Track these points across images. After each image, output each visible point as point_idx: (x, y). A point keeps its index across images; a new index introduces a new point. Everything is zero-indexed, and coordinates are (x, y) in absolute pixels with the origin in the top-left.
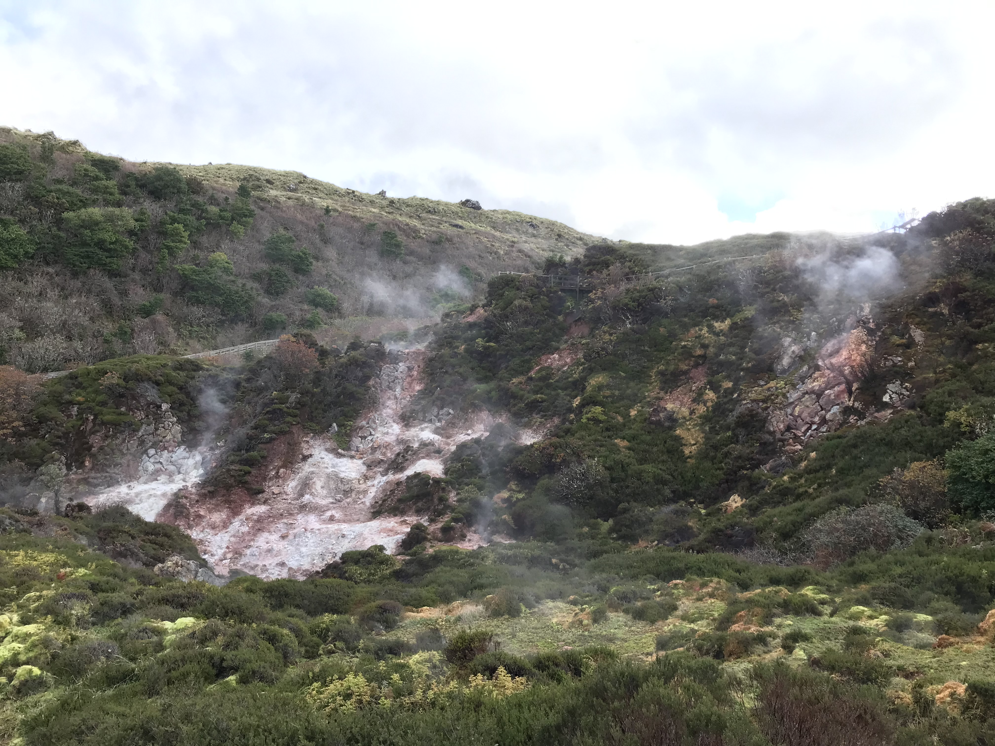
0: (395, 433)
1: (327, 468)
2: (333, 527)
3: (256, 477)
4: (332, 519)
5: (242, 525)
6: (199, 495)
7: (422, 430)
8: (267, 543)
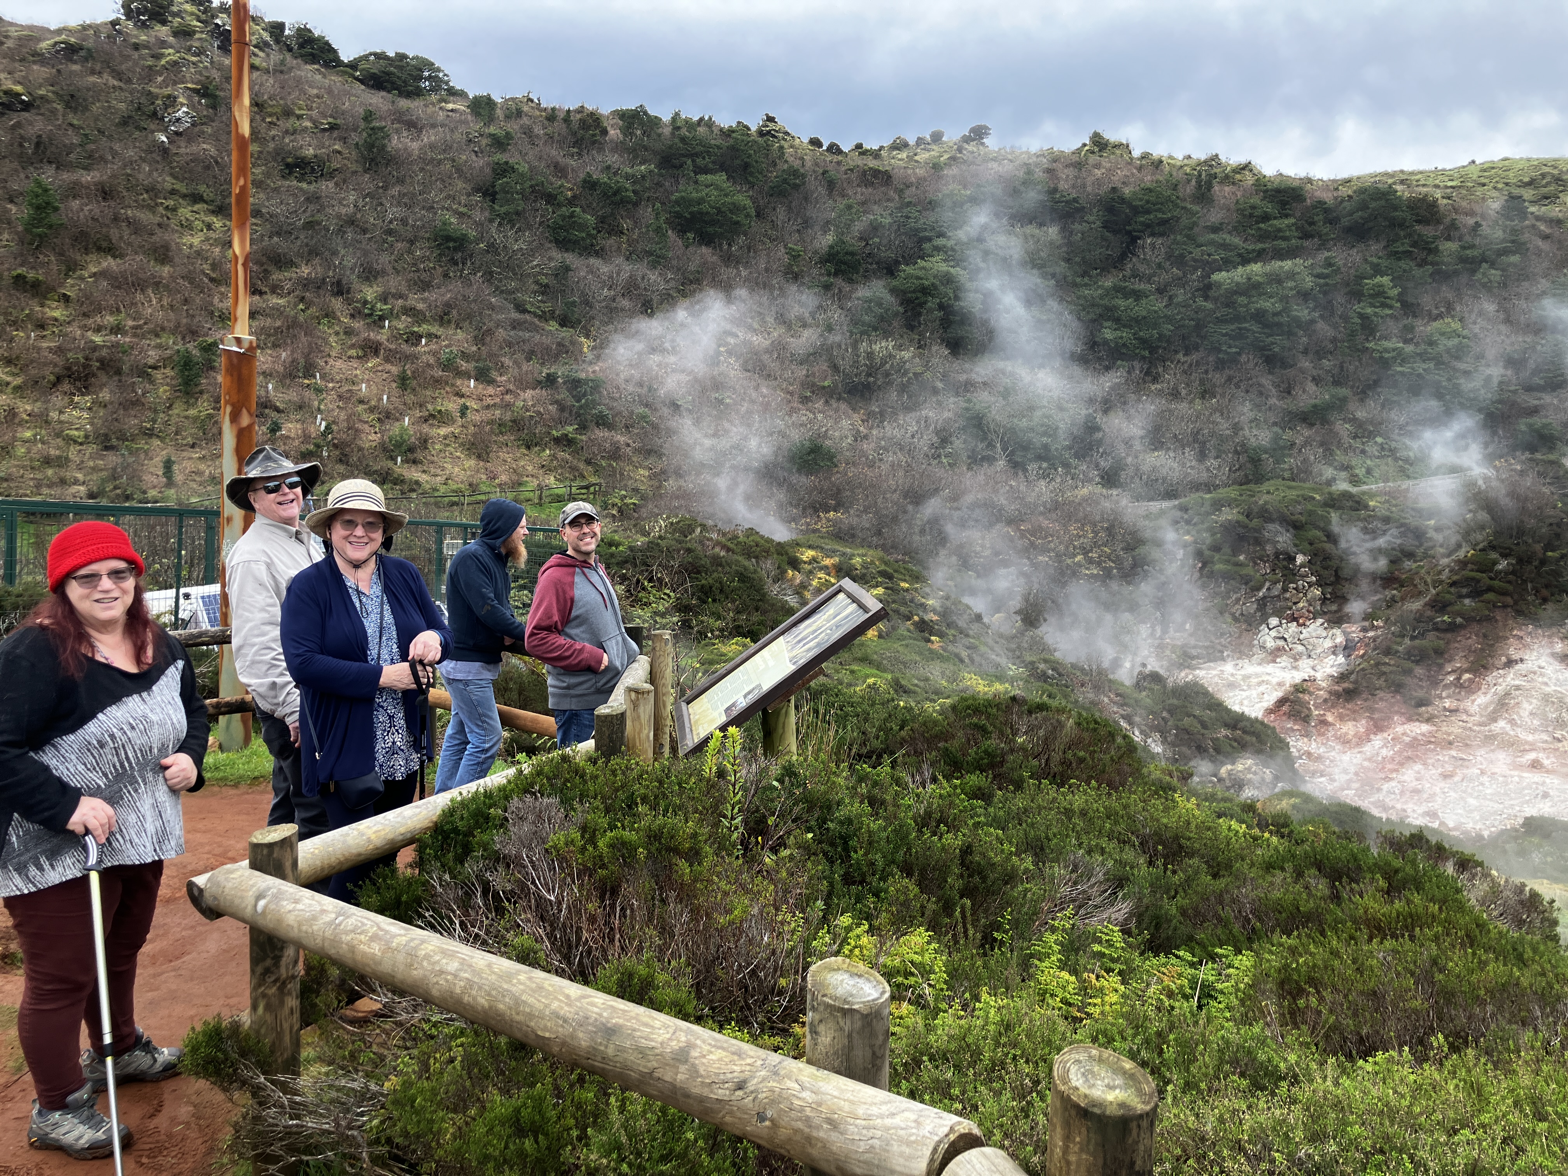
3: (1422, 680)
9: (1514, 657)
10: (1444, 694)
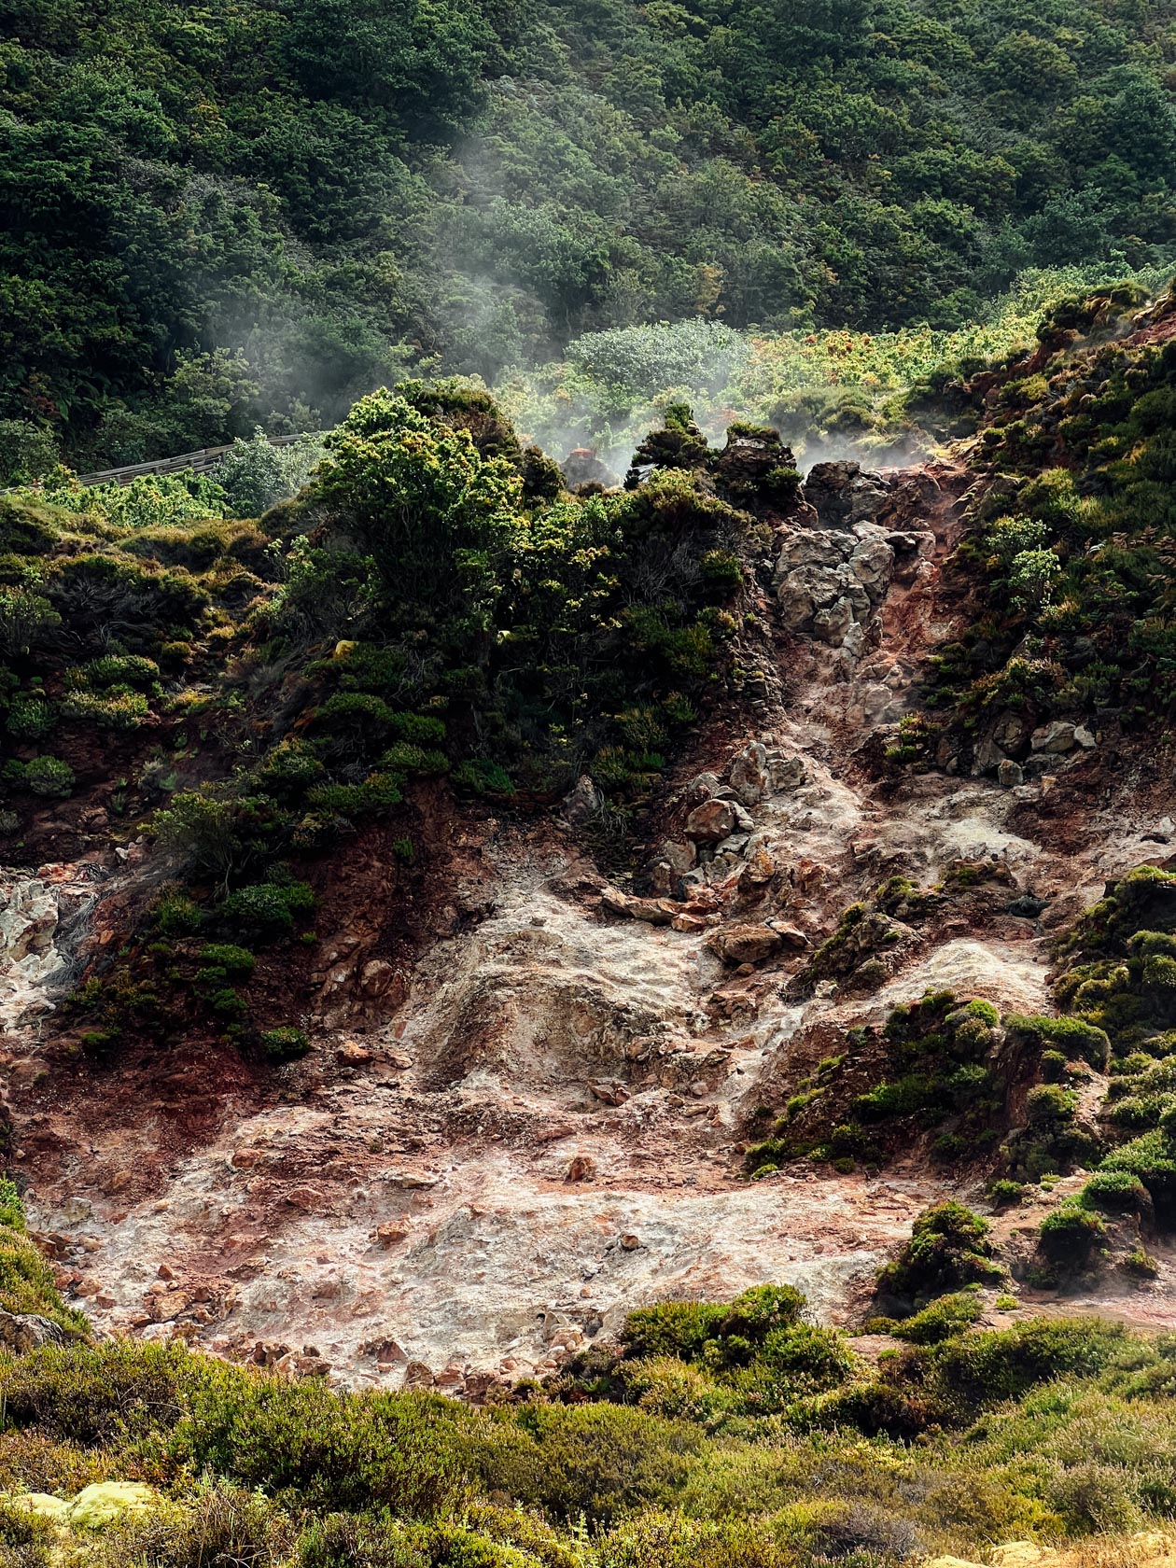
0: (838, 822)
1: (556, 963)
2: (586, 1203)
3: (273, 991)
4: (579, 1173)
5: (220, 1182)
6: (51, 1058)
7: (955, 812)
8: (322, 1261)
9: (471, 904)
10: (329, 1021)
